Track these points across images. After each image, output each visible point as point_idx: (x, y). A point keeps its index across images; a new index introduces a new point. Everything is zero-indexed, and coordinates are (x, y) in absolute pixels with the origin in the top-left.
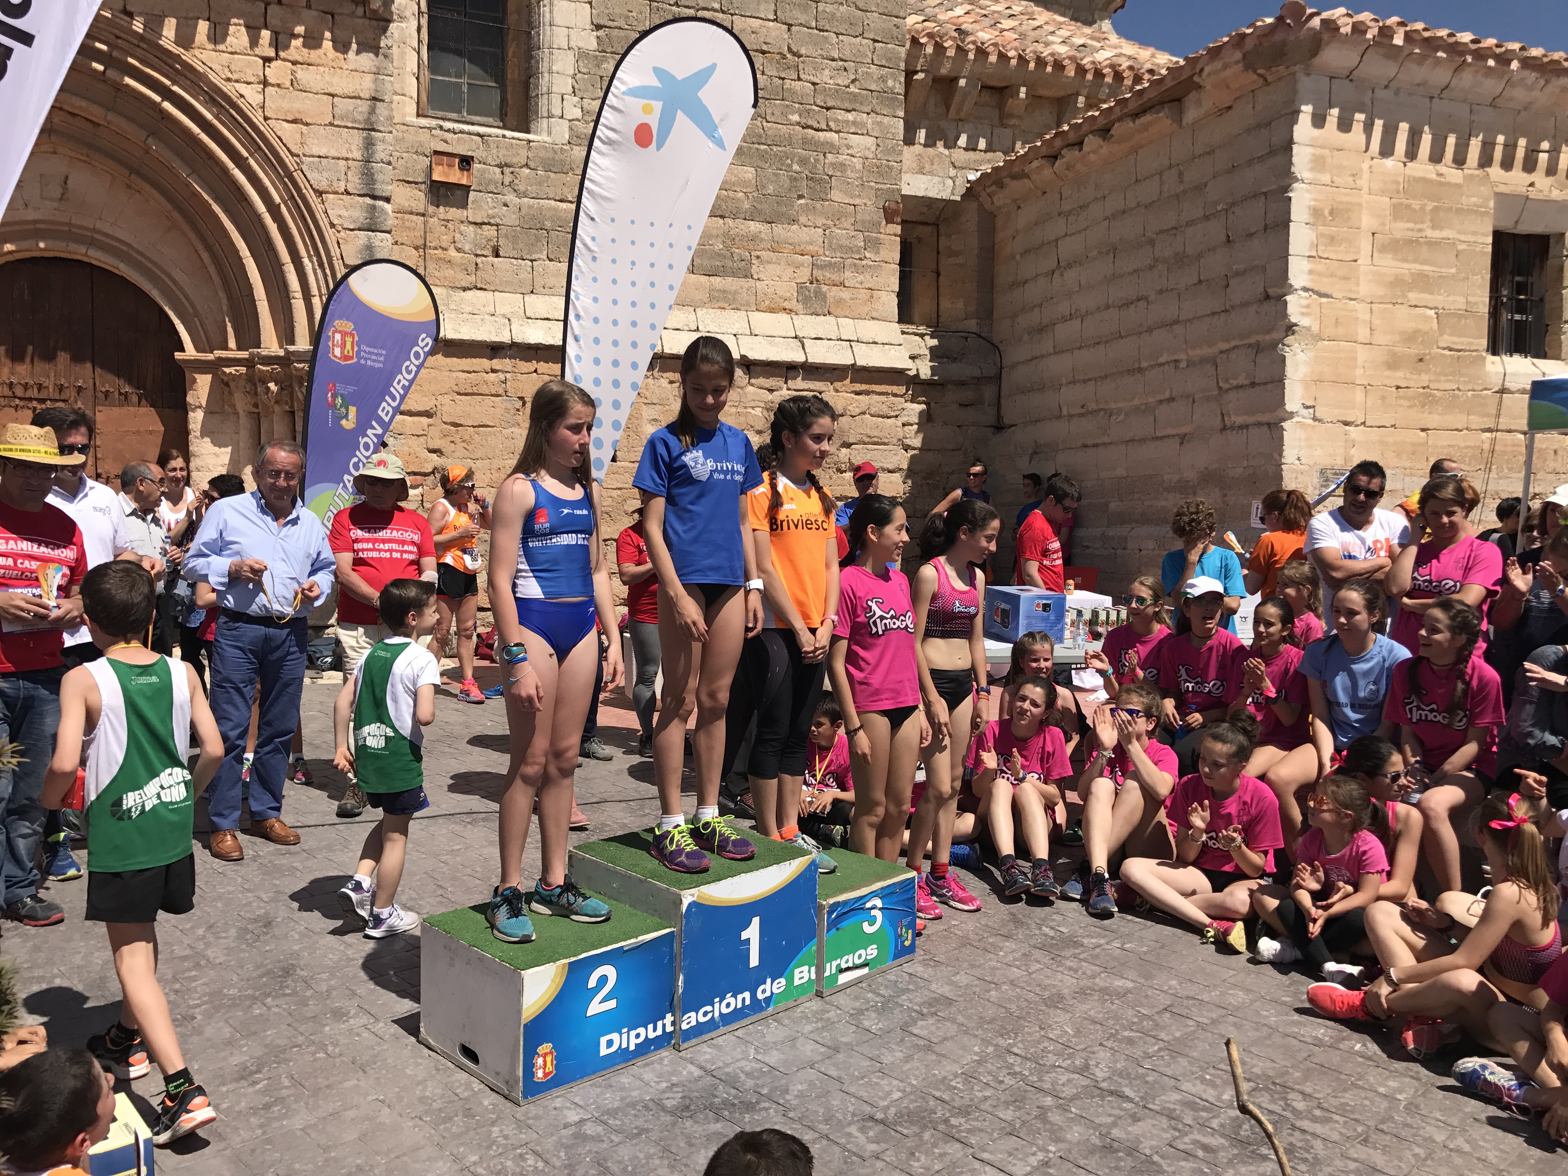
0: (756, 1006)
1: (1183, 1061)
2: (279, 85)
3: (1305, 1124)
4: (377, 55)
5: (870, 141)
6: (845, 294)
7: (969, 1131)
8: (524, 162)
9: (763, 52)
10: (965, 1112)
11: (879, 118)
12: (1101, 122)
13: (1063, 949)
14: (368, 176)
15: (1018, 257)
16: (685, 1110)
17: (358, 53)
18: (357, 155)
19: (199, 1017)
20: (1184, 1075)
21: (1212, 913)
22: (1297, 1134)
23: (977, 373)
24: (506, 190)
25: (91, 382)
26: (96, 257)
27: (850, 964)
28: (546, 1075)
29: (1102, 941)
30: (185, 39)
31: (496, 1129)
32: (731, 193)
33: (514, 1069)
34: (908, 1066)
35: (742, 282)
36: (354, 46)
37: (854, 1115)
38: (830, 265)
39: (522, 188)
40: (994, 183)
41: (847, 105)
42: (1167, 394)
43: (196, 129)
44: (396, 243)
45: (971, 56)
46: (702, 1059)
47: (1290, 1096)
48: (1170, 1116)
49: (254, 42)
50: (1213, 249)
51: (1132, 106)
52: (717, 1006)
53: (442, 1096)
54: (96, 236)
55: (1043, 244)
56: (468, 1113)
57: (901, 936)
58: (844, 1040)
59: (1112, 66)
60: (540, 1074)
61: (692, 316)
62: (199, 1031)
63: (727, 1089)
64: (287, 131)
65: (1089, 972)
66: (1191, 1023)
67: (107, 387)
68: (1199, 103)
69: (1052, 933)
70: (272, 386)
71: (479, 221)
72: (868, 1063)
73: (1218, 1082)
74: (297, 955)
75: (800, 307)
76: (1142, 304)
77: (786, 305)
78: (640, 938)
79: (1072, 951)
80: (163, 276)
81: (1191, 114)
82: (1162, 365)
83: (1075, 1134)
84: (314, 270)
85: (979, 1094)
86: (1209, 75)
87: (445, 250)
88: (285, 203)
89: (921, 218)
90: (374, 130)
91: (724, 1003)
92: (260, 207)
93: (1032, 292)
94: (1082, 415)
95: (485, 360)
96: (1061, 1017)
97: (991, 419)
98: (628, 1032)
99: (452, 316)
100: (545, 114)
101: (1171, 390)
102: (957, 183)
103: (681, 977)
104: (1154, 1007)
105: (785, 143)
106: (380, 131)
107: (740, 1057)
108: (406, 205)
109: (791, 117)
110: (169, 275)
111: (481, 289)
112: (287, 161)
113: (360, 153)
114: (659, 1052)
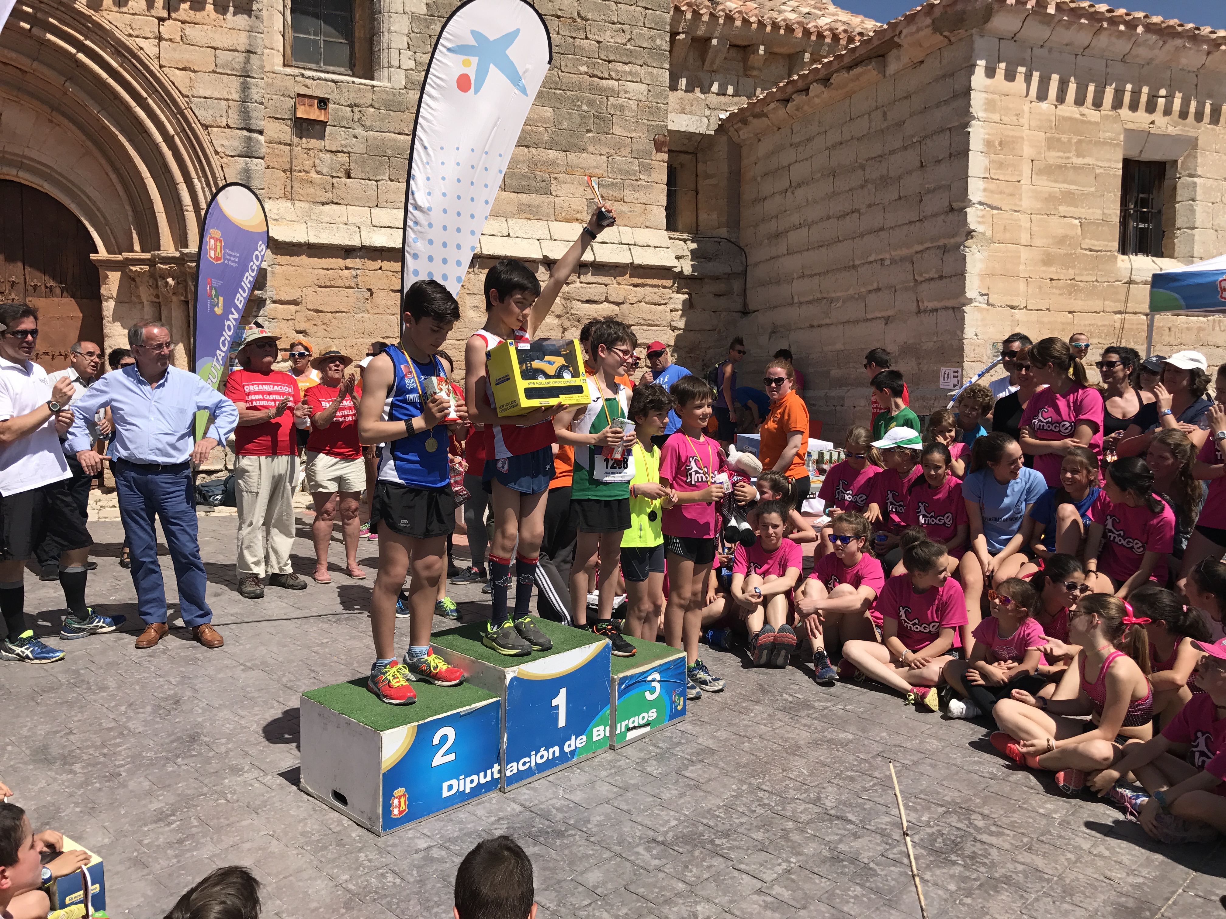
0: (564, 757)
2: (171, 40)
3: (984, 837)
4: (250, 17)
5: (643, 88)
6: (625, 208)
7: (729, 849)
8: (369, 103)
9: (558, 17)
10: (726, 834)
11: (650, 69)
12: (823, 73)
13: (799, 711)
14: (245, 114)
15: (759, 179)
17: (235, 14)
18: (236, 96)
19: (124, 774)
21: (912, 681)
22: (978, 844)
23: (728, 270)
24: (355, 125)
25: (22, 278)
26: (25, 177)
27: (636, 724)
28: (400, 812)
29: (829, 704)
31: (362, 854)
32: (534, 128)
33: (375, 807)
34: (682, 801)
35: (543, 198)
36: (231, 9)
37: (641, 838)
38: (612, 185)
39: (368, 123)
40: (740, 121)
41: (625, 59)
42: (875, 286)
43: (104, 75)
44: (268, 167)
45: (721, 21)
46: (522, 798)
47: (973, 817)
48: (882, 833)
49: (151, 5)
50: (909, 172)
51: (847, 60)
52: (533, 757)
53: (319, 831)
54: (24, 161)
55: (778, 169)
56: (340, 843)
57: (674, 702)
58: (632, 782)
59: (831, 30)
60: (396, 812)
61: (504, 225)
62: (124, 785)
63: (542, 821)
64: (179, 77)
65: (819, 728)
66: (898, 764)
67: (35, 282)
68: (898, 58)
69: (790, 699)
70: (170, 281)
71: (334, 149)
72: (651, 799)
73: (919, 807)
74: (201, 725)
76: (856, 215)
77: (578, 216)
78: (473, 706)
79: (806, 712)
80: (78, 192)
81: (892, 67)
82: (871, 262)
83: (811, 849)
84: (203, 189)
85: (737, 821)
86: (906, 36)
87: (307, 172)
88: (178, 134)
89: (684, 149)
90: (249, 77)
91: (539, 755)
92: (158, 138)
93: (770, 206)
94: (809, 302)
95: (340, 260)
96: (798, 762)
97: (739, 307)
98: (464, 778)
99: (314, 225)
100: (386, 65)
101: (878, 282)
102: (711, 121)
103: (506, 736)
104: (869, 753)
105: (576, 89)
106: (253, 78)
107: (552, 796)
108: (276, 136)
109: (580, 68)
110: (84, 192)
111: (336, 203)
112: (179, 101)
113: (238, 95)
114: (489, 793)
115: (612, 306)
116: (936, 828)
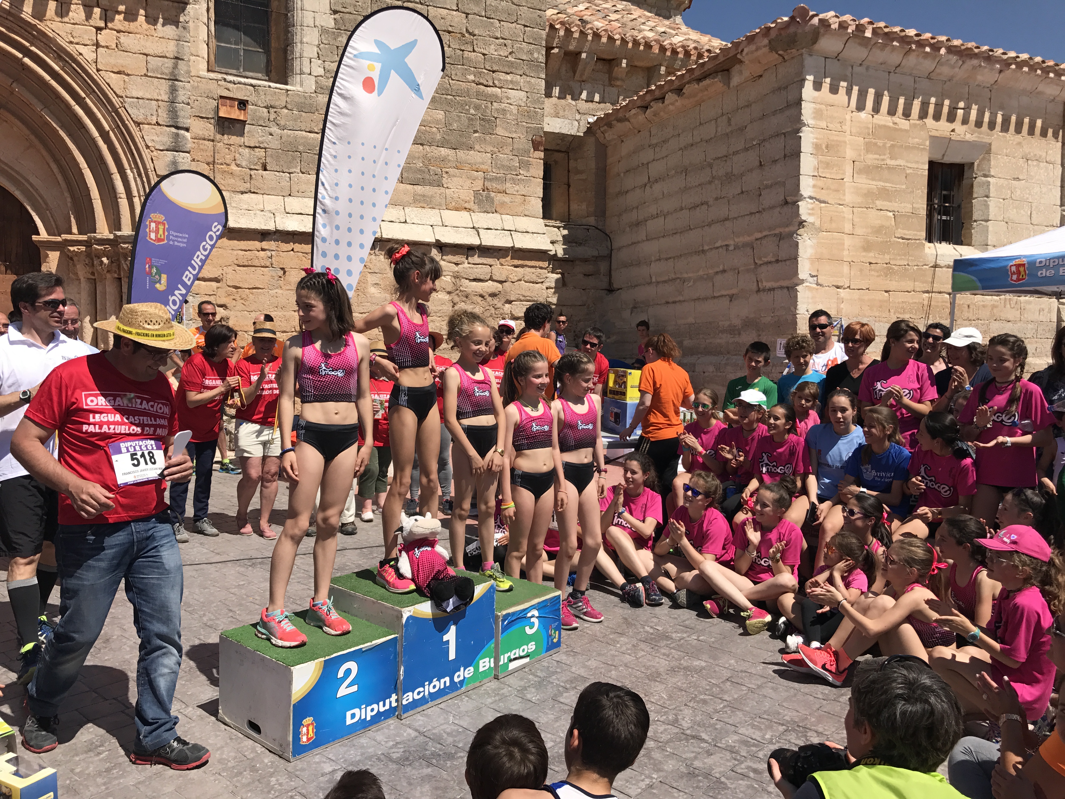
0: (454, 687)
1: (739, 714)
2: (107, 47)
4: (177, 27)
5: (523, 95)
6: (507, 199)
8: (283, 105)
9: (449, 32)
11: (528, 79)
12: (677, 84)
13: (659, 641)
14: (173, 113)
15: (622, 175)
16: (406, 760)
17: (164, 25)
18: (165, 98)
20: (740, 723)
23: (595, 253)
24: (271, 124)
27: (517, 656)
28: (308, 739)
29: (685, 635)
30: (39, 13)
31: (273, 779)
32: (427, 128)
33: (286, 736)
34: (558, 724)
35: (436, 189)
36: (161, 20)
38: (496, 179)
39: (282, 123)
40: (606, 125)
41: (506, 69)
42: (721, 268)
43: (47, 77)
44: (194, 160)
45: (590, 38)
46: (416, 725)
47: (809, 734)
48: (731, 750)
49: (89, 16)
50: (751, 170)
51: (697, 73)
52: (427, 687)
53: (235, 758)
55: (639, 166)
56: (253, 769)
57: (551, 635)
59: (683, 47)
60: (304, 739)
61: (402, 212)
63: (435, 744)
64: (114, 79)
66: (744, 688)
68: (741, 72)
69: (651, 631)
70: (105, 260)
71: (252, 145)
73: (763, 727)
75: (475, 207)
76: (705, 207)
77: (467, 205)
78: (374, 642)
79: (665, 642)
80: (23, 181)
81: (736, 80)
82: (717, 248)
83: (670, 765)
84: (135, 179)
86: (747, 54)
87: (228, 165)
88: (113, 130)
89: (558, 148)
90: (177, 80)
91: (432, 685)
92: (95, 133)
93: (632, 199)
94: (665, 282)
95: (257, 242)
96: (659, 687)
97: (605, 285)
98: (366, 708)
99: (234, 211)
100: (299, 72)
101: (724, 265)
102: (581, 124)
103: (402, 668)
104: (720, 678)
105: (465, 95)
106: (181, 81)
107: (443, 722)
108: (201, 133)
109: (468, 77)
110: (27, 181)
111: (254, 193)
112: (114, 100)
113: (167, 96)
114: (387, 721)
115: (495, 284)
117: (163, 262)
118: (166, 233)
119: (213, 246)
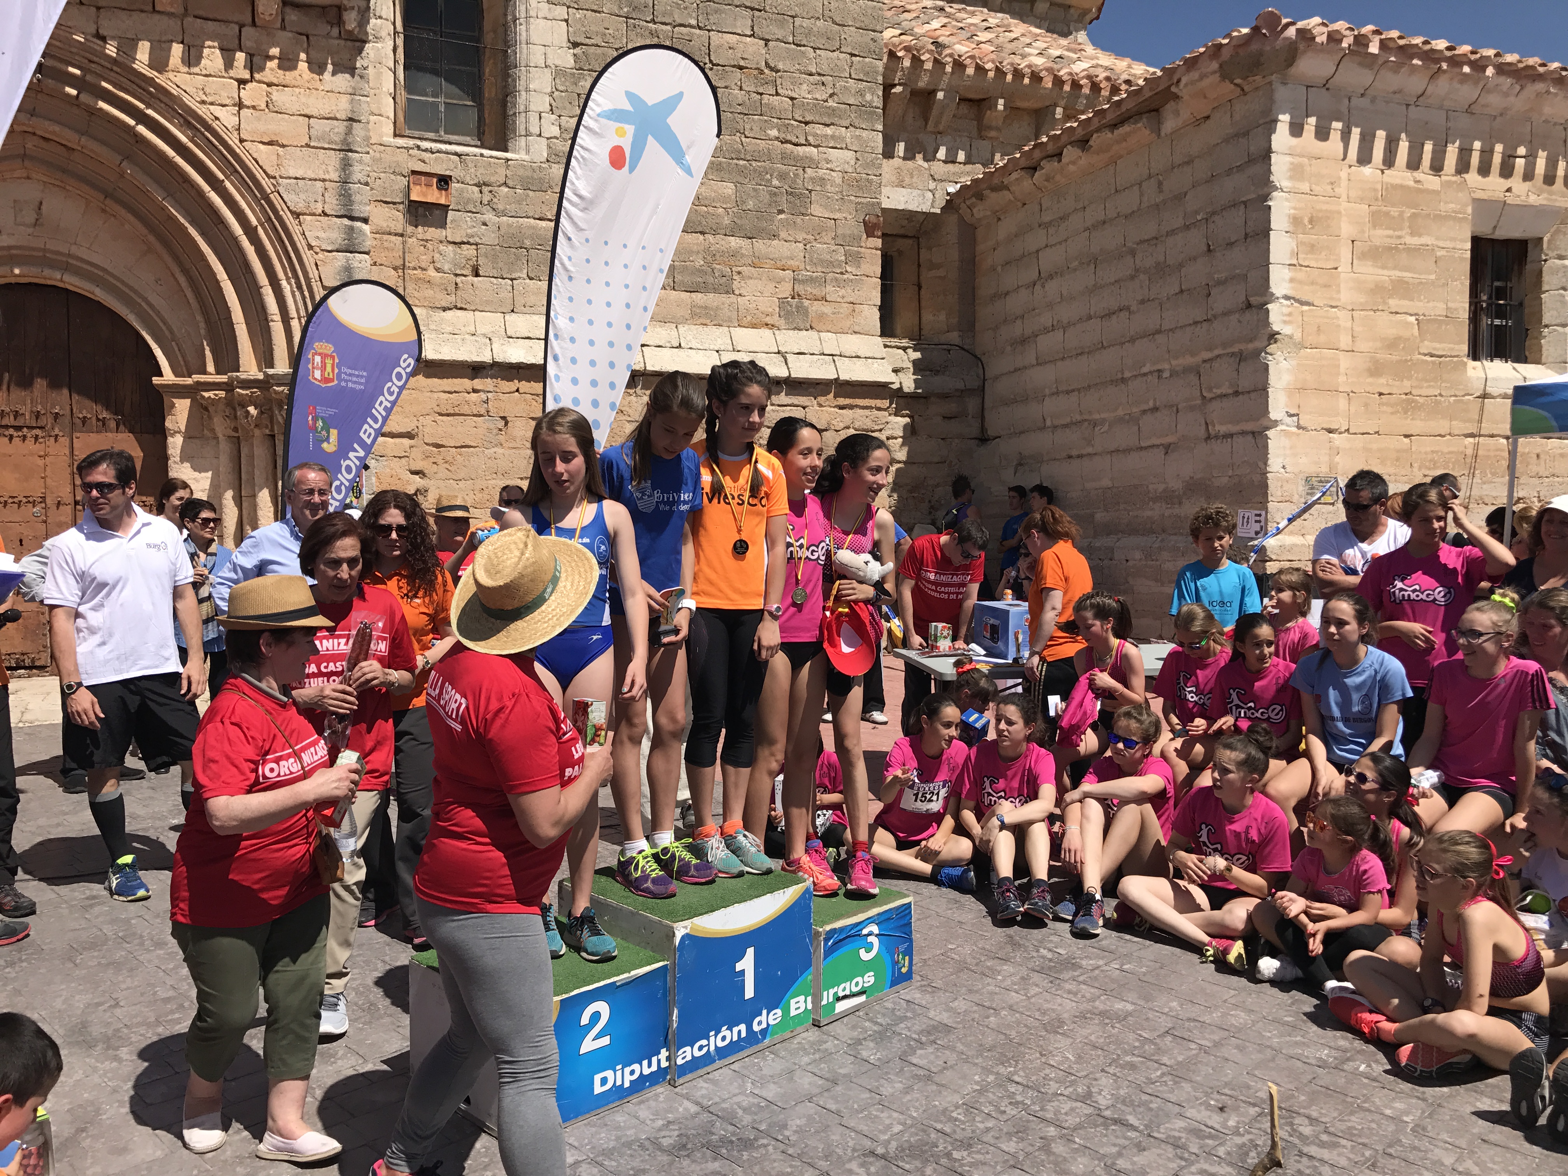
0: (753, 1038)
1: (1187, 1086)
2: (254, 107)
3: (1313, 1150)
4: (353, 76)
5: (849, 155)
6: (827, 309)
7: (971, 1165)
8: (502, 181)
9: (741, 68)
10: (967, 1144)
11: (858, 132)
12: (1080, 133)
13: (1060, 972)
14: (346, 197)
15: (999, 269)
16: (681, 1148)
17: (334, 74)
18: (334, 176)
20: (1188, 1100)
22: (1305, 1160)
23: (960, 385)
24: (485, 209)
25: (68, 407)
26: (72, 282)
27: (847, 992)
29: (1101, 962)
30: (159, 63)
32: (710, 209)
34: (908, 1097)
35: (723, 298)
36: (330, 67)
37: (854, 1150)
38: (812, 280)
39: (500, 207)
40: (973, 195)
41: (826, 120)
42: (1151, 404)
43: (170, 152)
44: (375, 264)
45: (949, 69)
46: (698, 1095)
47: (1296, 1121)
48: (1176, 1144)
49: (229, 64)
50: (1193, 259)
51: (1110, 117)
52: (712, 1039)
54: (71, 261)
55: (1023, 256)
57: (898, 962)
58: (842, 1071)
59: (1089, 77)
61: (674, 333)
63: (725, 1125)
64: (263, 153)
65: (1088, 995)
66: (1193, 1046)
67: (84, 413)
68: (1177, 113)
69: (1049, 955)
70: (252, 410)
71: (458, 240)
72: (867, 1095)
75: (781, 322)
76: (1124, 315)
77: (768, 320)
78: (633, 973)
79: (1071, 973)
80: (139, 301)
81: (1169, 124)
82: (1145, 375)
83: (1080, 1165)
84: (293, 293)
85: (981, 1126)
86: (1186, 85)
87: (424, 270)
88: (262, 225)
89: (902, 232)
90: (351, 151)
91: (720, 1036)
92: (237, 229)
93: (1015, 303)
94: (1066, 426)
95: (466, 380)
96: (1062, 1042)
97: (975, 431)
98: (623, 1069)
99: (433, 336)
100: (523, 133)
101: (1155, 400)
102: (937, 196)
103: (676, 1011)
104: (1155, 1030)
105: (765, 158)
106: (356, 152)
107: (737, 1091)
108: (385, 225)
109: (769, 132)
110: (145, 300)
111: (461, 309)
112: (263, 183)
113: (337, 174)
114: (654, 1088)
116: (1248, 1137)
117: (332, 411)
118: (336, 371)
119: (402, 388)
